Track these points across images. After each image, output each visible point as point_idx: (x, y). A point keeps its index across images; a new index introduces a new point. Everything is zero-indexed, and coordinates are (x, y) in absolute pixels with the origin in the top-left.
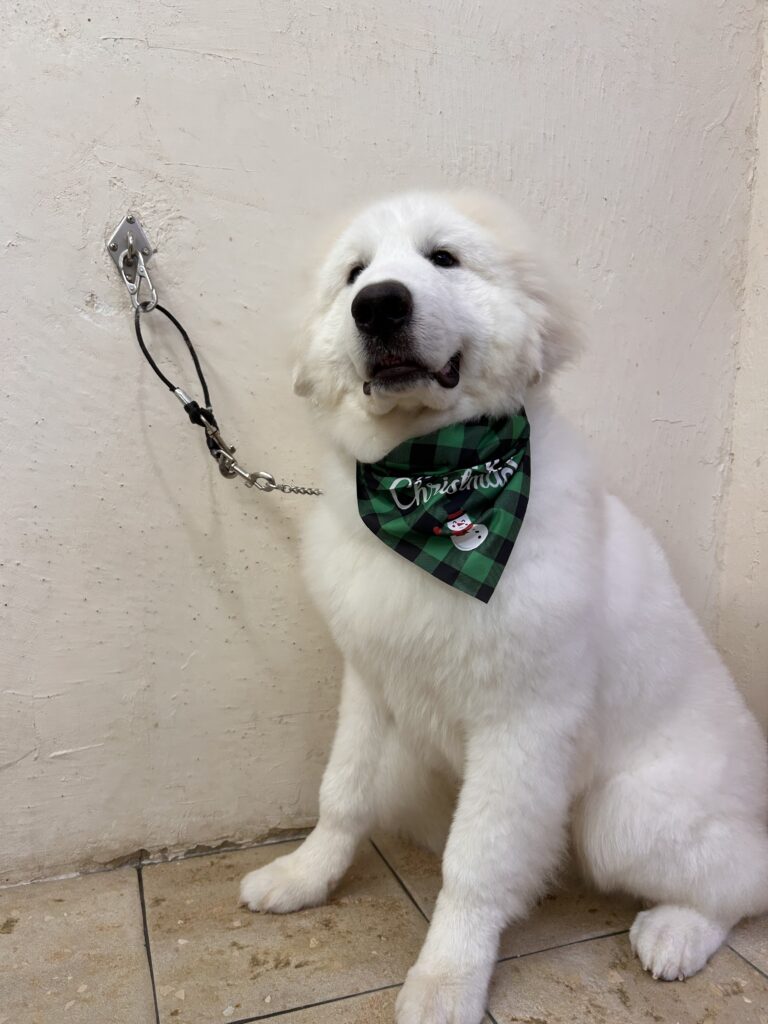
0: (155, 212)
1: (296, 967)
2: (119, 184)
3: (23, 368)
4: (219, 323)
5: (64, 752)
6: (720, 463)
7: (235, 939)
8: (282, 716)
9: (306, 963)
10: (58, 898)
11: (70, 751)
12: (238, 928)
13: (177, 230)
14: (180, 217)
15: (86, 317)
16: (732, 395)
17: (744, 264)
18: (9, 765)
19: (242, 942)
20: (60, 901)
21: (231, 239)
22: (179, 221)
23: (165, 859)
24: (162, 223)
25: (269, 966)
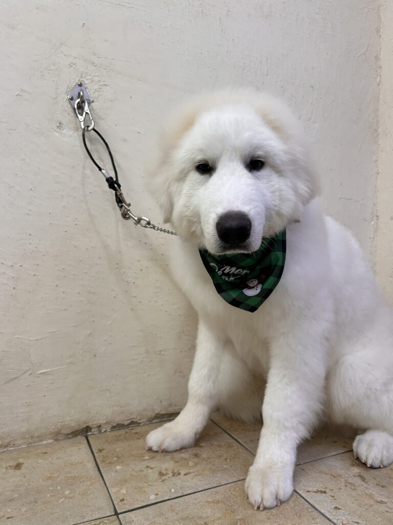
0: (92, 81)
1: (185, 475)
2: (74, 66)
3: (24, 160)
4: (125, 140)
5: (46, 370)
7: (148, 465)
8: (161, 351)
9: (190, 473)
10: (44, 452)
11: (49, 370)
12: (148, 460)
13: (103, 91)
14: (105, 85)
15: (57, 134)
17: (378, 122)
18: (16, 378)
19: (152, 466)
20: (46, 453)
21: (131, 97)
22: (105, 87)
23: (100, 432)
24: (96, 87)
25: (169, 475)
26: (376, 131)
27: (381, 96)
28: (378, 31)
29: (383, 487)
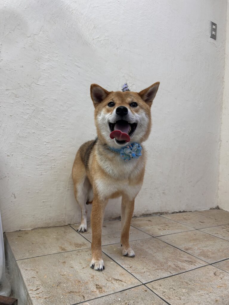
1: (168, 229)
2: (124, 77)
6: (219, 142)
7: (153, 227)
8: (145, 189)
12: (150, 226)
13: (133, 87)
14: (134, 84)
16: (221, 129)
17: (222, 103)
24: (131, 85)
25: (162, 230)
28: (224, 67)
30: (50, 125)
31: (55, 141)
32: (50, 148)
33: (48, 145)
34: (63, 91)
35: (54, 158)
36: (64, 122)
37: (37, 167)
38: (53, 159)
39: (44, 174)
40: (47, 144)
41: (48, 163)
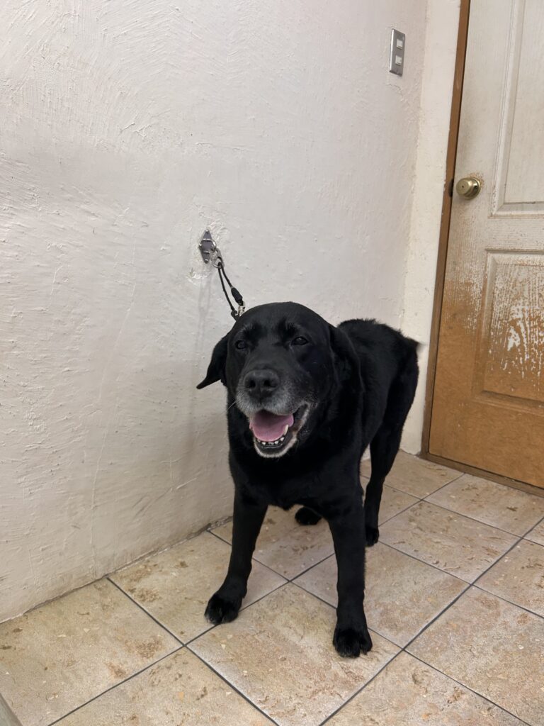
0: (216, 227)
1: (312, 547)
3: (167, 308)
4: (238, 277)
5: (182, 485)
9: (314, 546)
10: (190, 550)
11: (185, 484)
12: (275, 542)
13: (223, 235)
14: (225, 228)
15: (190, 280)
17: (409, 226)
18: (162, 496)
19: (284, 545)
21: (242, 237)
22: (224, 230)
23: (217, 525)
24: (218, 232)
25: (301, 550)
26: (408, 234)
27: (414, 203)
29: (434, 532)
30: (36, 377)
31: (53, 412)
32: (42, 430)
33: (37, 425)
34: (60, 285)
35: (55, 451)
36: (69, 361)
37: (19, 480)
38: (53, 453)
39: (37, 490)
40: (35, 422)
41: (43, 465)
